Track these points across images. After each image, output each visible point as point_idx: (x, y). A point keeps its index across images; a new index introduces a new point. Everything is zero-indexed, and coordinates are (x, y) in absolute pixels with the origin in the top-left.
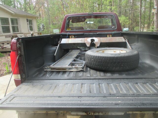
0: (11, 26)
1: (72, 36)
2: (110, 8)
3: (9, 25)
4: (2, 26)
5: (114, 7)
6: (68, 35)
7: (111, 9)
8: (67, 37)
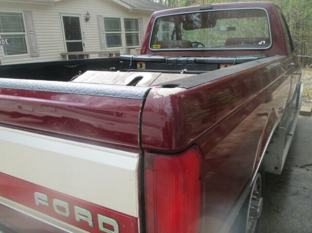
0: (123, 33)
1: (141, 64)
3: (121, 31)
4: (106, 34)
8: (131, 64)
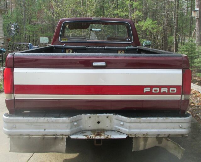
1: (70, 51)
2: (131, 3)
5: (137, 3)
6: (64, 49)
7: (131, 6)
8: (63, 51)
